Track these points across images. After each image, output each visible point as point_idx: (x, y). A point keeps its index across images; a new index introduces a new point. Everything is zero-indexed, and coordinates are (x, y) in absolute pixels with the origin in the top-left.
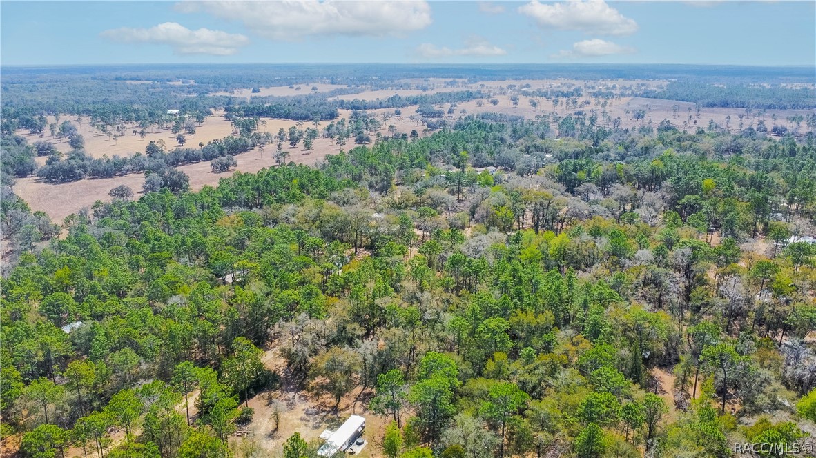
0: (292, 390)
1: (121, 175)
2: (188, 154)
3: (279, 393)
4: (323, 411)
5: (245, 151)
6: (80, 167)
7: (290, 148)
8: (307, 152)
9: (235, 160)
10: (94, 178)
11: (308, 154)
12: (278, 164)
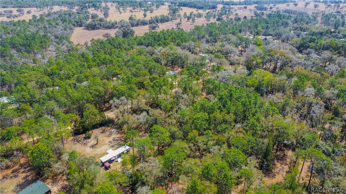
0: (115, 128)
1: (114, 29)
2: (142, 21)
3: (109, 128)
4: (121, 140)
5: (168, 21)
6: (99, 24)
7: (187, 21)
8: (193, 23)
9: (158, 25)
10: (104, 29)
11: (193, 24)
12: (177, 28)
